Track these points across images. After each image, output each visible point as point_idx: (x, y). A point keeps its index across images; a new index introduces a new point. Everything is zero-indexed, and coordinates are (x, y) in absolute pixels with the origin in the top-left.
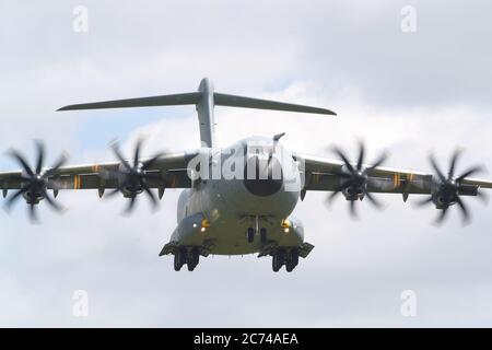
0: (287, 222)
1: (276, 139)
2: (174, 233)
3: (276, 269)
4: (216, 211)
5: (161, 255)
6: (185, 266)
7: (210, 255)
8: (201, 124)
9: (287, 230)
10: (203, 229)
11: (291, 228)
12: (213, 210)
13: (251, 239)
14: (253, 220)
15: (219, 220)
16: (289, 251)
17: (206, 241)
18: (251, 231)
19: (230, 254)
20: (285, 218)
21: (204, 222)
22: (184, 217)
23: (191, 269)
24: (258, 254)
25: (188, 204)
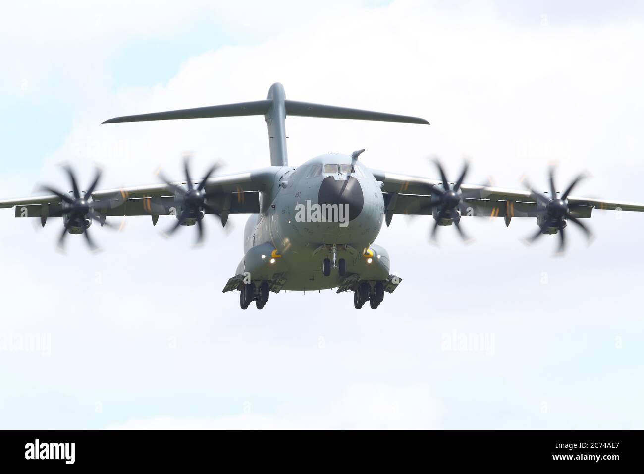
0: (370, 251)
1: (355, 156)
2: (240, 266)
3: (358, 305)
4: (287, 240)
5: (224, 291)
6: (253, 304)
7: (282, 291)
8: (271, 138)
9: (370, 261)
10: (273, 261)
11: (374, 259)
12: (283, 239)
13: (327, 273)
14: (330, 250)
15: (290, 250)
16: (372, 285)
17: (277, 275)
18: (328, 262)
19: (304, 289)
20: (367, 247)
21: (274, 253)
22: (251, 246)
23: (260, 306)
24: (337, 289)
25: (255, 232)
